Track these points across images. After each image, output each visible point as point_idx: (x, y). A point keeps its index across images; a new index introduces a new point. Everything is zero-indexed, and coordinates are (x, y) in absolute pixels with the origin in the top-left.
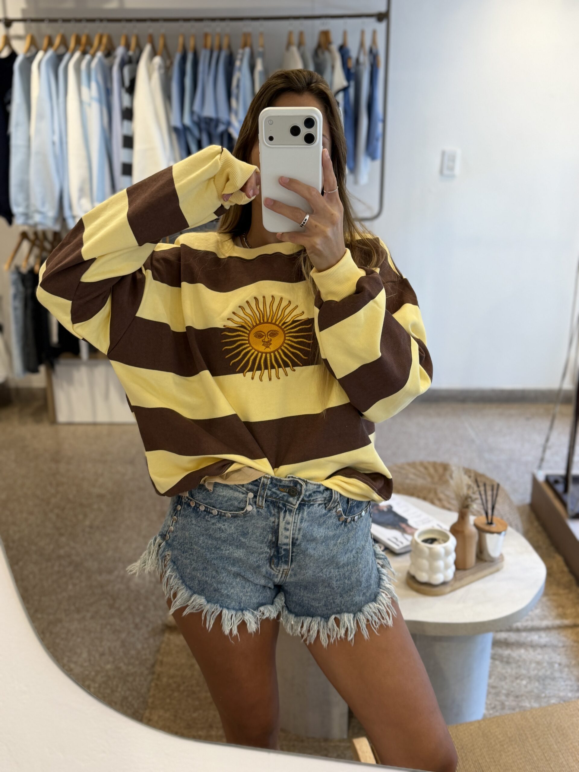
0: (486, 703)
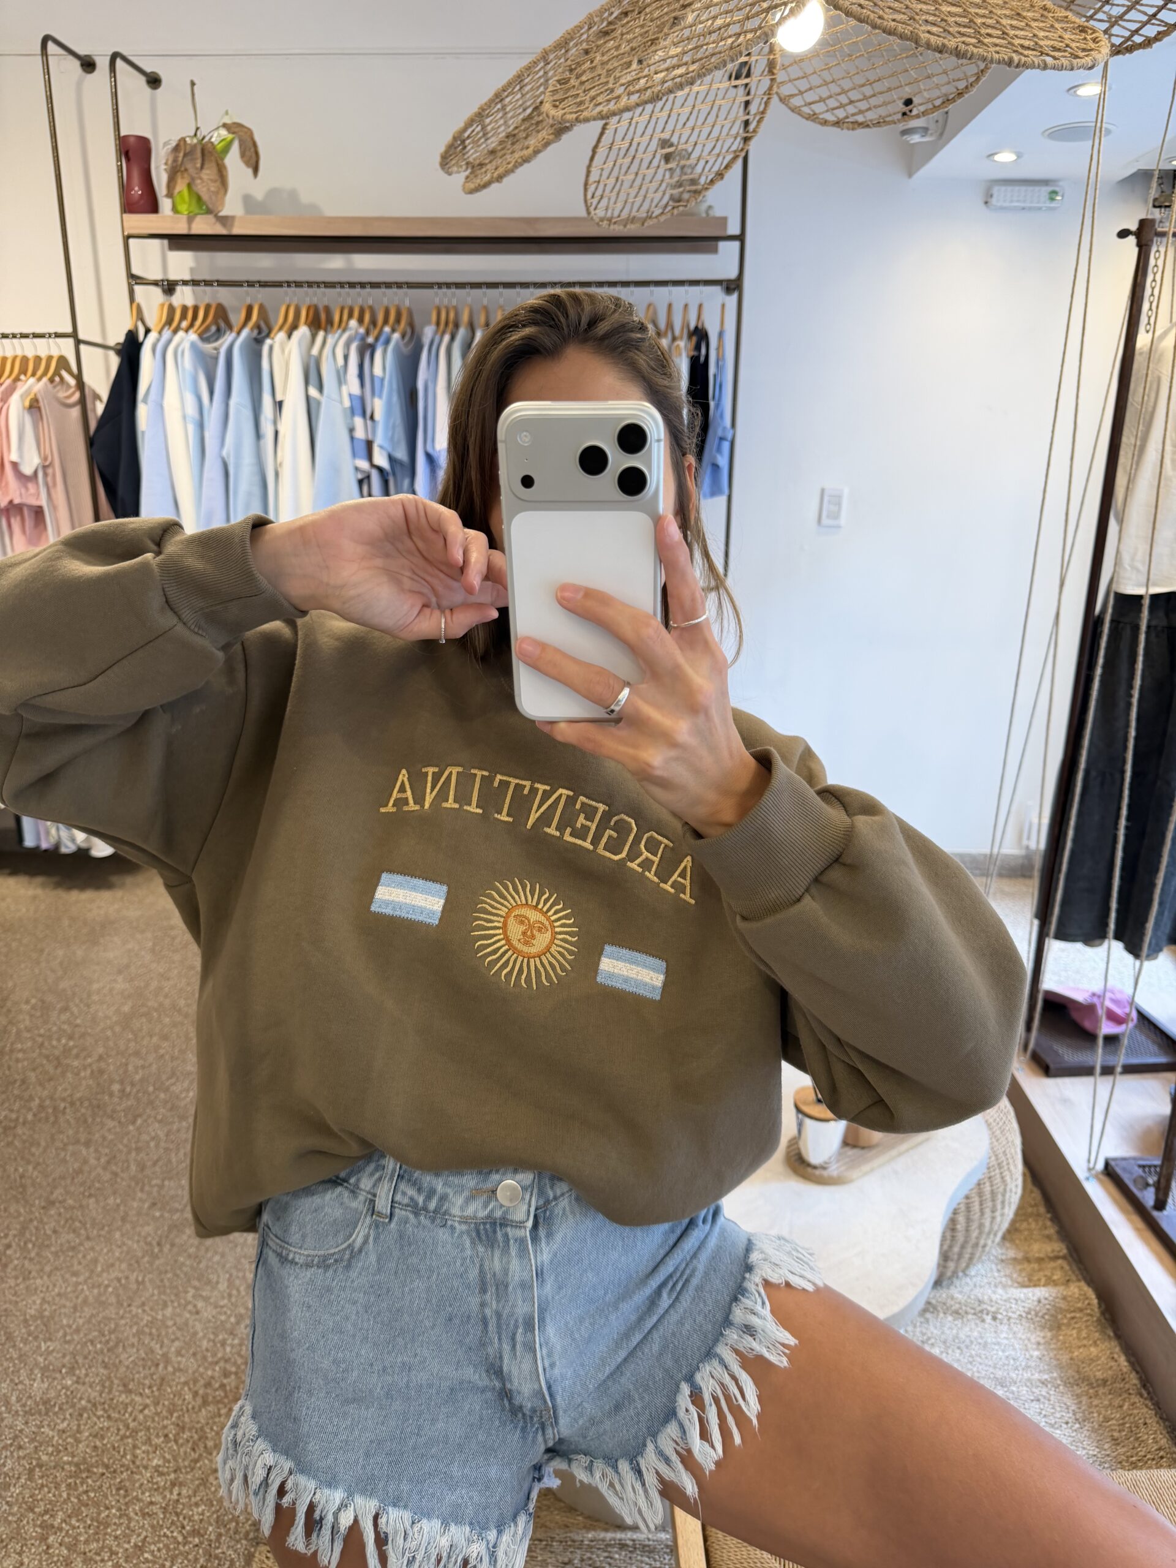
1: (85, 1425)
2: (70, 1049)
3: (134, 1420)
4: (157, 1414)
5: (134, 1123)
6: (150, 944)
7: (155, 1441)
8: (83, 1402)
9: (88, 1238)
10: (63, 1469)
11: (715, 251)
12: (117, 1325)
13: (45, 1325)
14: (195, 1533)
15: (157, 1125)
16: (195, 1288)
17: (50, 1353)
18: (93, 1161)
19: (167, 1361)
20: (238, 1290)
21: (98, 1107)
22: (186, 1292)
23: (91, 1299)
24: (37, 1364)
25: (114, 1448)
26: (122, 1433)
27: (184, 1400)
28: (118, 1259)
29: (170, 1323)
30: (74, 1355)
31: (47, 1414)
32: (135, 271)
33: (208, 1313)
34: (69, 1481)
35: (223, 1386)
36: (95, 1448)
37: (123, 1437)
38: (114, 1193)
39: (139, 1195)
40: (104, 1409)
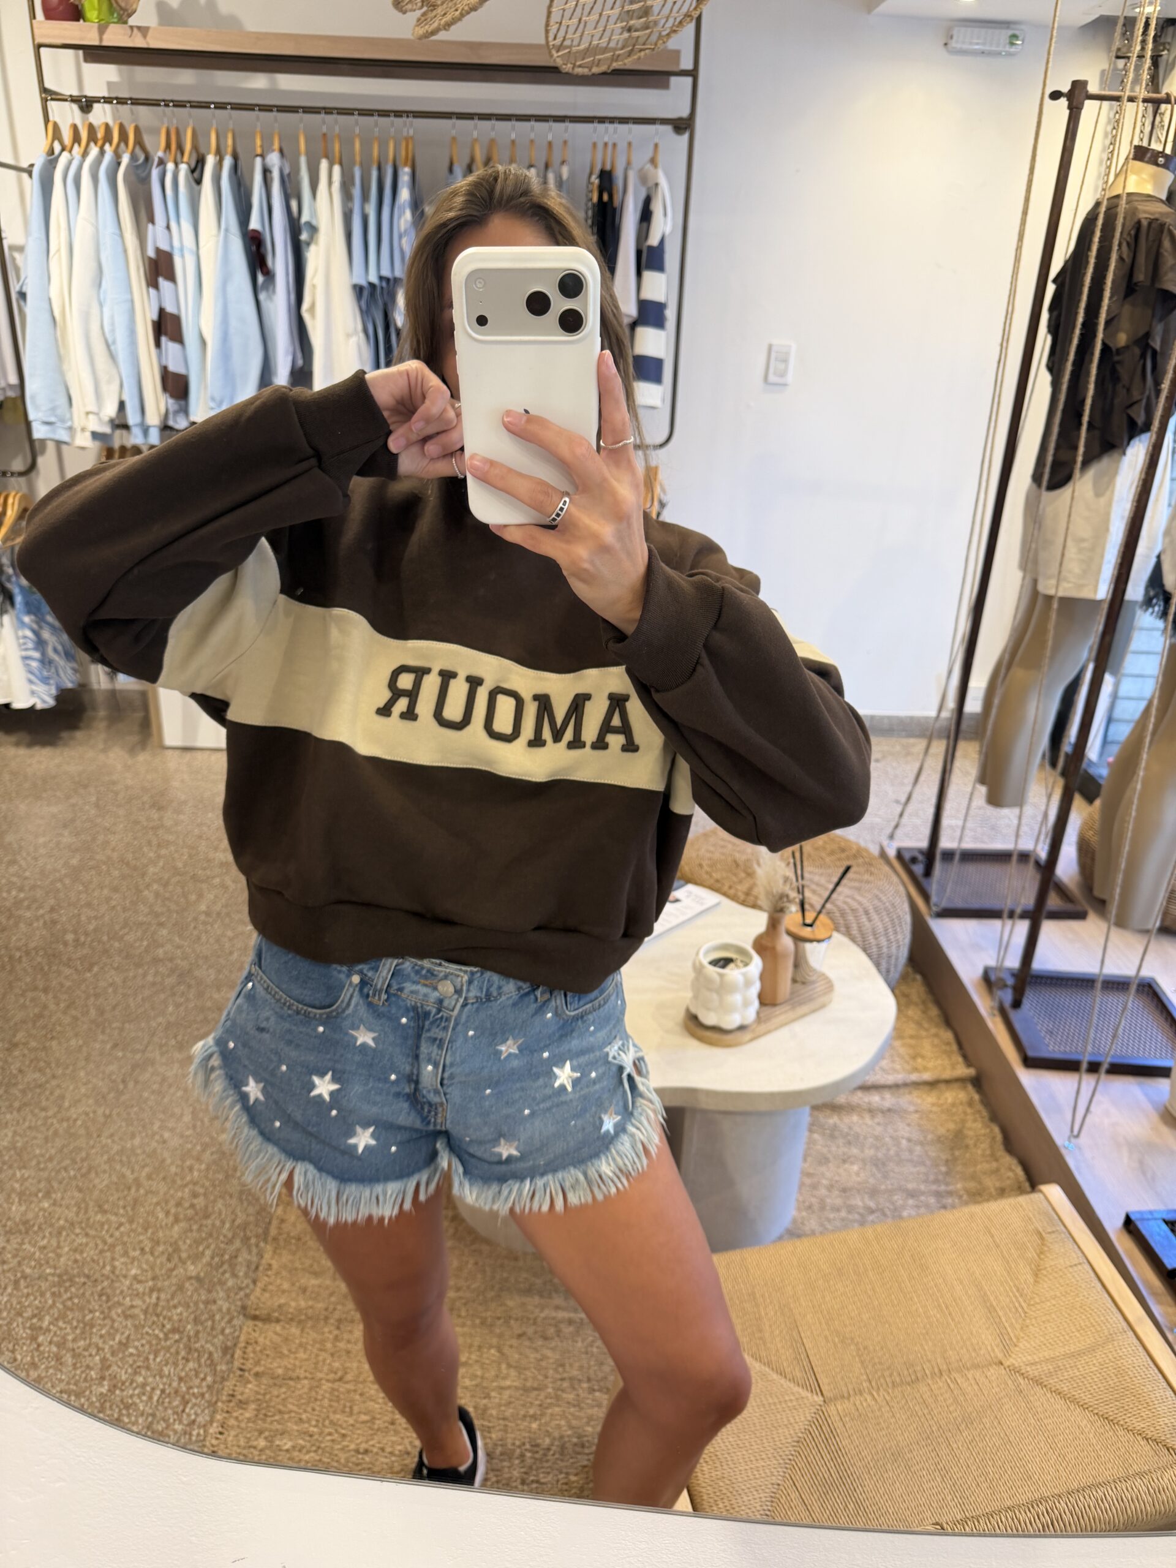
0: (797, 1200)
1: (65, 1240)
2: (22, 901)
3: (111, 1236)
4: (132, 1230)
5: (90, 970)
6: (94, 799)
7: (132, 1254)
8: (62, 1222)
9: (54, 1077)
10: (47, 1280)
11: (666, 86)
12: (88, 1155)
13: (19, 1155)
14: (174, 1330)
15: (113, 972)
16: (162, 1121)
17: (26, 1179)
18: (52, 1007)
19: (139, 1185)
20: (202, 1121)
21: (54, 955)
22: (152, 1124)
23: (61, 1131)
24: (13, 1190)
25: (93, 1261)
26: (100, 1247)
27: (157, 1218)
28: (85, 1095)
29: (139, 1151)
30: (49, 1180)
31: (27, 1232)
32: (48, 85)
33: (175, 1142)
34: (53, 1290)
35: (192, 1206)
36: (76, 1261)
37: (102, 1252)
38: (76, 1035)
39: (101, 1037)
40: (82, 1228)
